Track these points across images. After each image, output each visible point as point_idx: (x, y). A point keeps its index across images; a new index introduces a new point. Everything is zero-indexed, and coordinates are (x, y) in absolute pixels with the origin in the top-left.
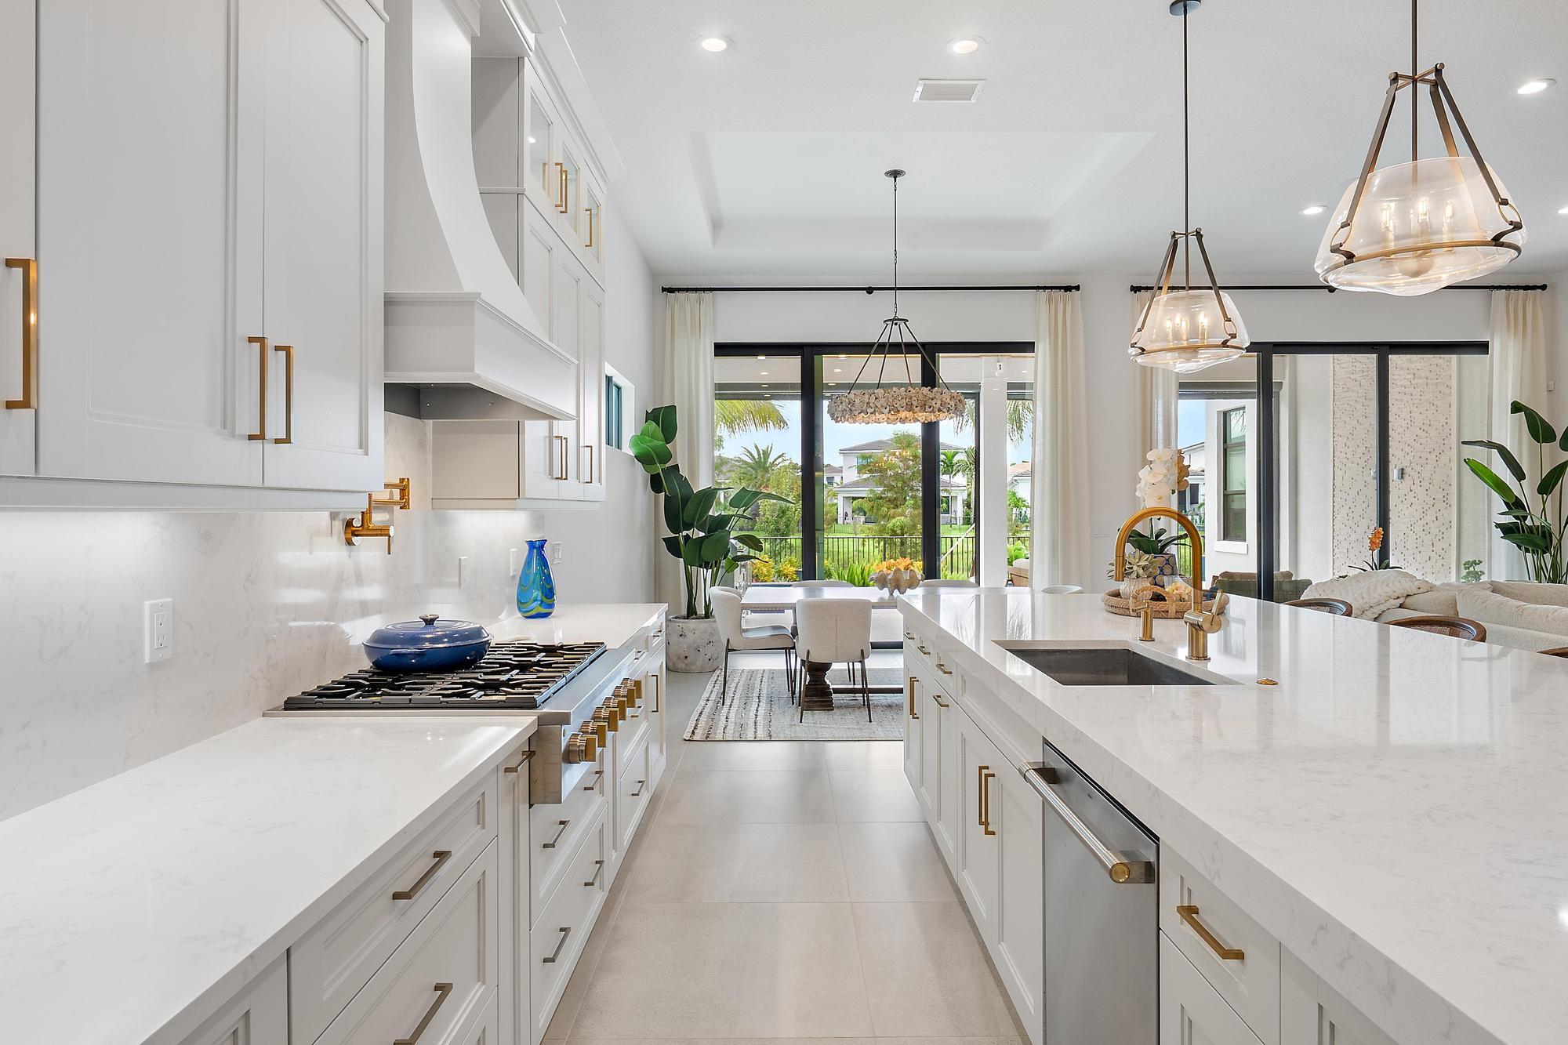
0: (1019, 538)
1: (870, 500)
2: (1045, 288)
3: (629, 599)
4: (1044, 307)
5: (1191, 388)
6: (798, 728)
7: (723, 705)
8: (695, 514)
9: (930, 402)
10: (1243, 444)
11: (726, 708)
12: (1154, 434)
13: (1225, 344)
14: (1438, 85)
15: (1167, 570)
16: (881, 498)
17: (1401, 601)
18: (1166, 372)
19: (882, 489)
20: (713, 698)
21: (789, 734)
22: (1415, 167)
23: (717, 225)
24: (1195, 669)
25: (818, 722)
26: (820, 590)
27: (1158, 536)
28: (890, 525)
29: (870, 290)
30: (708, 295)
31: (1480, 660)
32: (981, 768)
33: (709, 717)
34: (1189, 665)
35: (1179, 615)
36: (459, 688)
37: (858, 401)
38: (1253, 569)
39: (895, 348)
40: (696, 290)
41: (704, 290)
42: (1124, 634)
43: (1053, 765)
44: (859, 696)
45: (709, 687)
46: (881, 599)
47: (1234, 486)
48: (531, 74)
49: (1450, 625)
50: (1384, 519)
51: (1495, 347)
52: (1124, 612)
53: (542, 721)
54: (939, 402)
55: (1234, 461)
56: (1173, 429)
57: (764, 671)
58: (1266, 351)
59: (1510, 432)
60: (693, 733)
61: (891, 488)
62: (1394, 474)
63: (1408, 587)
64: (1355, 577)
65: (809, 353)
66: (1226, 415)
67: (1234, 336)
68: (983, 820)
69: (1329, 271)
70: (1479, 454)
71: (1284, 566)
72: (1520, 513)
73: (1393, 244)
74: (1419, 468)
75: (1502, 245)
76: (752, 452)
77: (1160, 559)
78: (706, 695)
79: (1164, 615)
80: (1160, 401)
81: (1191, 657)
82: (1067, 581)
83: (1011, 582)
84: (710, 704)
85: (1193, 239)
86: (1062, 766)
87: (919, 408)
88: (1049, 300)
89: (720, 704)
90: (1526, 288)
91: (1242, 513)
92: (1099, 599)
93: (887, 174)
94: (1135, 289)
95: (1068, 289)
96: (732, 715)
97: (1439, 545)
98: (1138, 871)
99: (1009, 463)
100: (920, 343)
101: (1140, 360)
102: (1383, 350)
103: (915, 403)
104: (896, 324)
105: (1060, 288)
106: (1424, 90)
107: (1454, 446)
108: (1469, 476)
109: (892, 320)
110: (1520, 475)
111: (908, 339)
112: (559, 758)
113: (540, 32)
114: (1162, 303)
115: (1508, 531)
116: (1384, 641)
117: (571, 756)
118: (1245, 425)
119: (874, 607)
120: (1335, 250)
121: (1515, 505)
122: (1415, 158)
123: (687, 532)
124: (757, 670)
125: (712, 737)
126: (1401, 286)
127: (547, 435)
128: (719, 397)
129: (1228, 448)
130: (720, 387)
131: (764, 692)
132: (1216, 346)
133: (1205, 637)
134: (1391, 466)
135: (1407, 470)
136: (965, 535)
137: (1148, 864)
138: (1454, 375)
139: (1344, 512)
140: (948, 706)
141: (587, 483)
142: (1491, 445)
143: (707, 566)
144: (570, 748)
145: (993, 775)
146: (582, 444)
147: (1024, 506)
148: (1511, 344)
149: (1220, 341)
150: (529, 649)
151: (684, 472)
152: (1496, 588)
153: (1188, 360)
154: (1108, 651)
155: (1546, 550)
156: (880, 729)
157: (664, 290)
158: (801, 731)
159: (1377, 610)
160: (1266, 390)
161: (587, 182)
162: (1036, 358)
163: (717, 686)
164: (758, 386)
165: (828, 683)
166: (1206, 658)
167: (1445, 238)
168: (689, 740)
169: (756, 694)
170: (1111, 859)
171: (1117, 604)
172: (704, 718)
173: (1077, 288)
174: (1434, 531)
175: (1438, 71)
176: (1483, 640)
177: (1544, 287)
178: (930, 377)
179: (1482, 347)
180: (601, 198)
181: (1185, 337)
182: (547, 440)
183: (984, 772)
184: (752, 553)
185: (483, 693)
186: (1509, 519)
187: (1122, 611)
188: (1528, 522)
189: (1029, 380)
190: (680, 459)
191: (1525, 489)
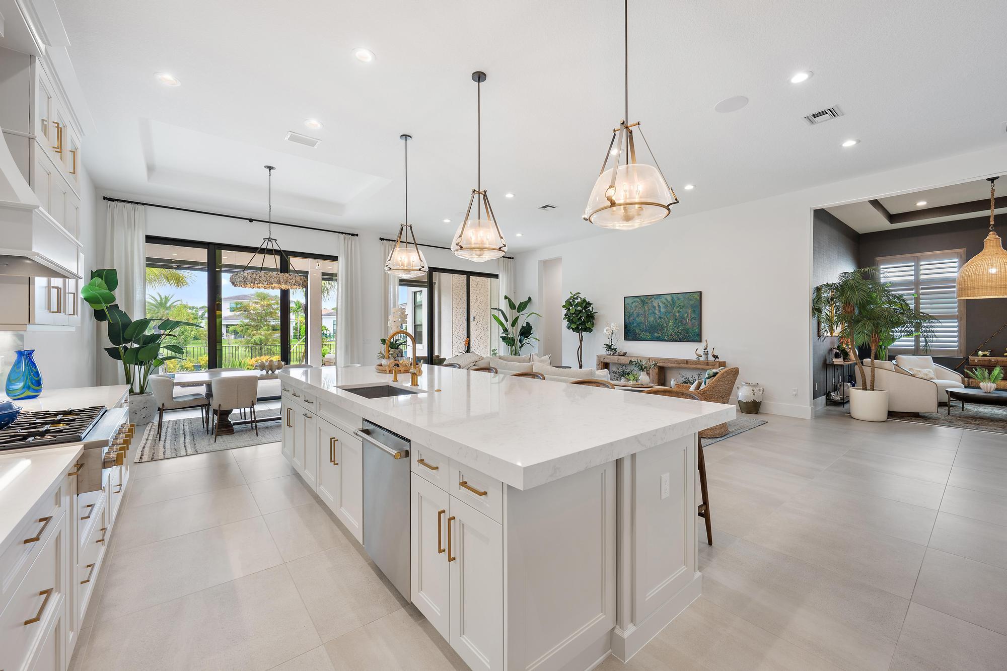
0: (325, 345)
1: (241, 326)
2: (342, 233)
3: (79, 385)
4: (342, 241)
5: (403, 282)
6: (214, 446)
7: (159, 441)
8: (134, 332)
9: (290, 281)
10: (421, 305)
11: (162, 443)
12: (389, 302)
13: (420, 270)
14: (485, 196)
15: (400, 355)
16: (248, 325)
17: (474, 363)
18: (394, 277)
19: (249, 320)
20: (151, 437)
21: (208, 449)
22: (479, 222)
23: (151, 169)
24: (414, 389)
25: (224, 441)
26: (220, 374)
27: (396, 342)
28: (253, 340)
29: (251, 220)
30: (140, 207)
31: (497, 383)
32: (331, 439)
33: (150, 448)
34: (412, 388)
35: (407, 371)
36: (8, 438)
37: (249, 277)
38: (426, 355)
39: (270, 252)
40: (132, 202)
41: (138, 203)
42: (386, 380)
43: (367, 428)
44: (249, 425)
45: (146, 432)
46: (261, 375)
47: (418, 322)
48: (39, 67)
49: (487, 369)
50: (469, 336)
51: (500, 276)
52: (384, 372)
53: (87, 447)
54: (294, 281)
55: (418, 311)
56: (397, 298)
57: (184, 420)
58: (432, 270)
59: (504, 305)
60: (141, 458)
61: (254, 320)
62: (472, 319)
63: (476, 358)
64: (460, 356)
65: (214, 249)
66: (415, 293)
67: (423, 267)
68: (333, 460)
69: (455, 251)
70: (496, 313)
71: (436, 353)
72: (507, 333)
73: (473, 245)
74: (479, 317)
75: (501, 250)
76: (155, 297)
77: (397, 351)
78: (145, 437)
79: (400, 372)
80: (392, 287)
81: (412, 385)
82: (352, 363)
83: (324, 364)
84: (149, 442)
85: (409, 228)
86: (371, 427)
87: (284, 283)
88: (345, 239)
89: (157, 441)
90: (508, 258)
91: (421, 333)
92: (373, 368)
93: (265, 167)
94: (382, 239)
95: (353, 235)
96: (168, 445)
97: (485, 344)
98: (404, 454)
99: (322, 309)
100: (283, 251)
101: (389, 272)
102: (469, 274)
103: (282, 281)
104: (270, 241)
105: (349, 234)
106: (482, 196)
107: (489, 309)
108: (494, 321)
109: (268, 239)
110: (507, 321)
111: (276, 248)
112: (100, 465)
113: (50, 45)
114: (397, 250)
115: (504, 339)
116: (469, 375)
117: (106, 464)
118: (423, 297)
119: (259, 380)
120: (457, 244)
121: (506, 330)
122: (479, 219)
123: (126, 345)
124: (180, 420)
125: (155, 458)
126: (476, 259)
127: (46, 285)
128: (148, 266)
129: (416, 306)
130: (148, 259)
131: (187, 430)
132: (417, 270)
133: (417, 377)
134: (471, 316)
135: (476, 317)
136: (298, 344)
137: (407, 451)
138: (489, 284)
139: (456, 332)
140: (311, 417)
141: (70, 315)
142: (499, 310)
143: (141, 363)
144: (106, 460)
145: (337, 440)
146: (67, 292)
147: (326, 329)
148: (504, 276)
149: (418, 268)
150: (45, 414)
151: (122, 308)
152: (500, 358)
153: (407, 274)
154: (380, 387)
155: (513, 345)
156: (263, 439)
157: (105, 198)
158: (216, 446)
159: (467, 367)
160: (430, 285)
161: (70, 134)
162: (339, 264)
163: (152, 432)
164: (170, 261)
165: (230, 420)
166: (417, 385)
167: (487, 246)
168: (139, 463)
169: (181, 432)
170: (394, 452)
171: (381, 369)
172: (147, 450)
173: (357, 235)
174: (484, 339)
175: (485, 192)
176: (497, 373)
177: (513, 258)
178: (285, 267)
179: (496, 276)
180: (79, 145)
181: (406, 265)
182: (47, 288)
183: (333, 440)
184: (178, 355)
185: (33, 438)
186: (504, 335)
187: (383, 372)
188: (509, 336)
189: (335, 272)
190: (120, 301)
191: (508, 325)
